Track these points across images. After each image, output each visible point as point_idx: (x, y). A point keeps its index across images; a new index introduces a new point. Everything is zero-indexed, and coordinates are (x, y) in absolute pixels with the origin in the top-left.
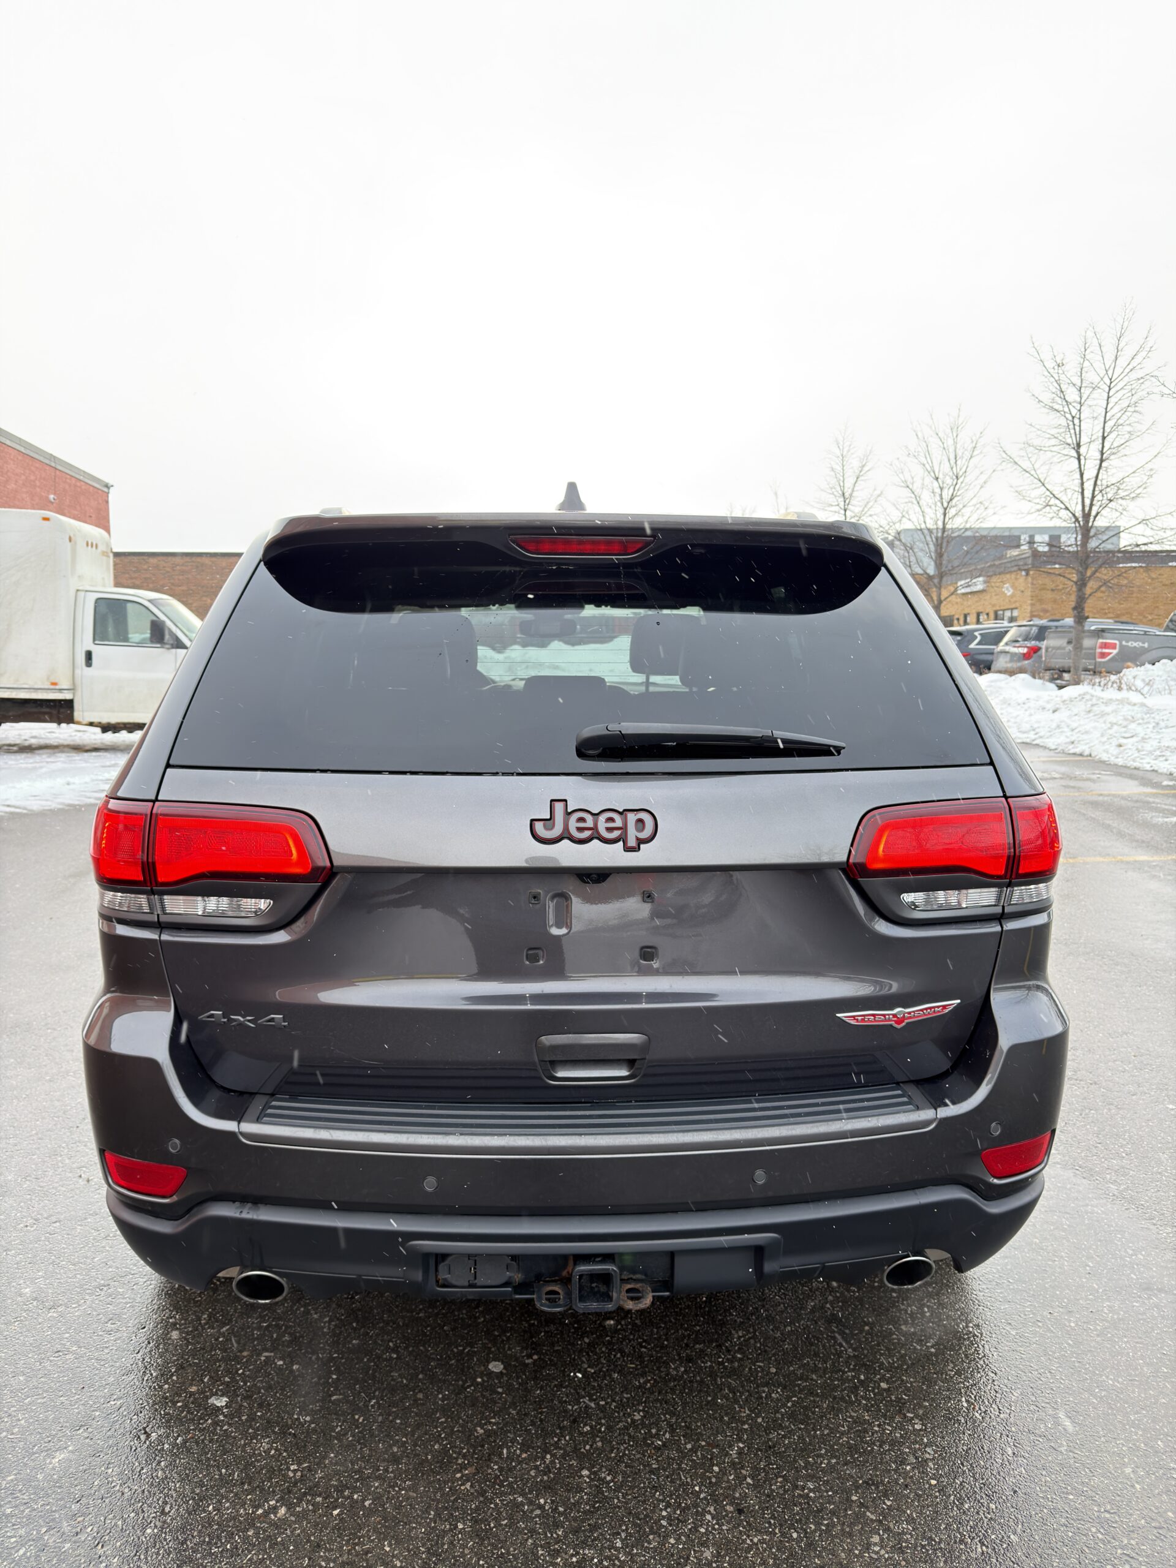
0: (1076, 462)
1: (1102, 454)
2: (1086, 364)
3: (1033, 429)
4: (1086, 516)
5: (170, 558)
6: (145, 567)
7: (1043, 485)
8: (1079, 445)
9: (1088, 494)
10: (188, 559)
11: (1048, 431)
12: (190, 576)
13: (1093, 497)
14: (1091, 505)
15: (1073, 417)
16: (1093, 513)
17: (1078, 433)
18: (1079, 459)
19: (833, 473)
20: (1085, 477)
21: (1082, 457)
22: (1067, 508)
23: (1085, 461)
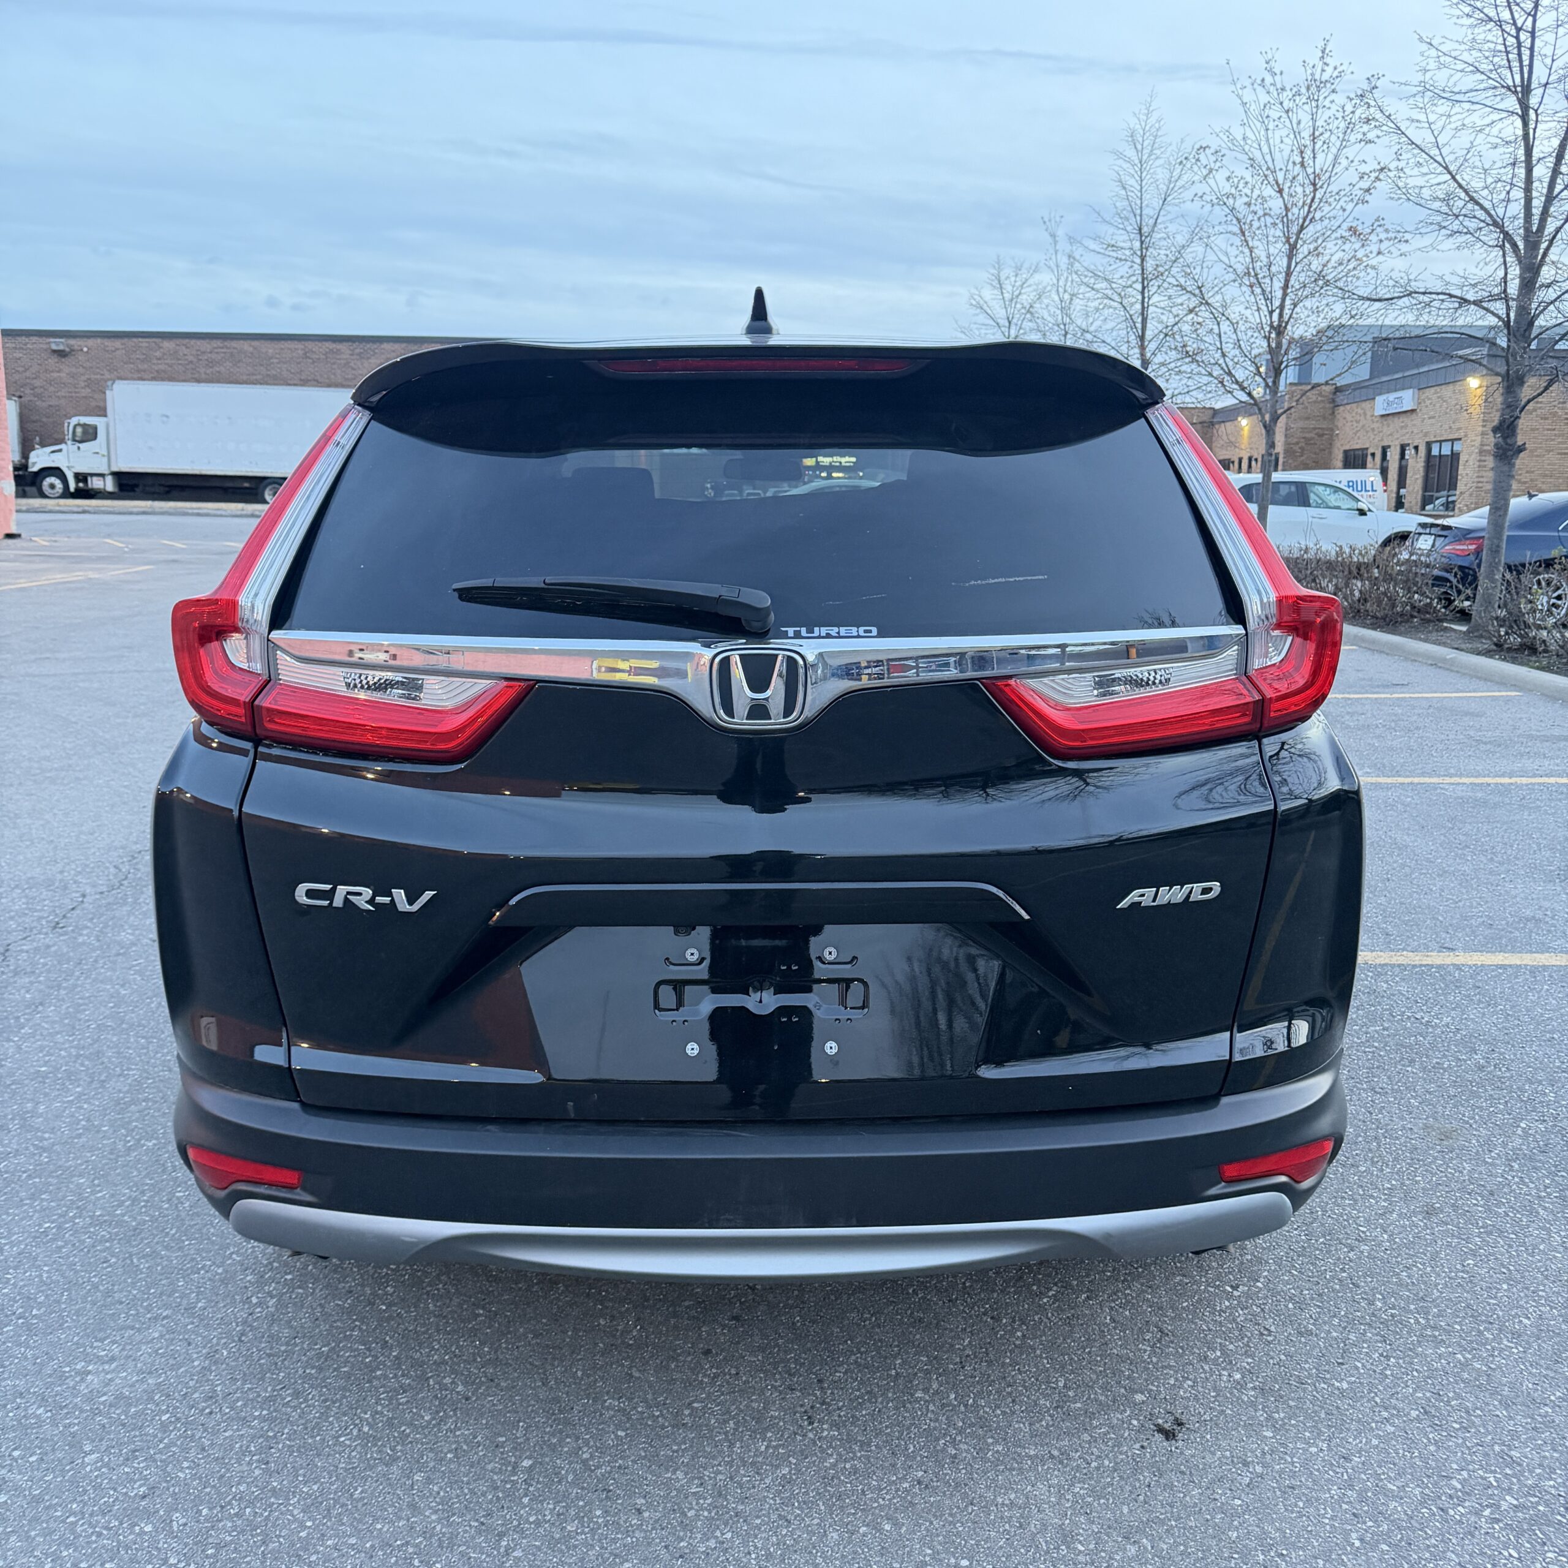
0: (1519, 123)
3: (1433, 53)
4: (1533, 239)
5: (193, 342)
6: (158, 354)
7: (1453, 178)
8: (1527, 89)
9: (1540, 189)
10: (219, 343)
11: (1466, 56)
12: (222, 369)
13: (1550, 198)
14: (1545, 213)
15: (1518, 30)
16: (1550, 228)
17: (1526, 62)
18: (1525, 118)
19: (1123, 192)
20: (1536, 153)
21: (1532, 114)
22: (1497, 224)
23: (1537, 121)
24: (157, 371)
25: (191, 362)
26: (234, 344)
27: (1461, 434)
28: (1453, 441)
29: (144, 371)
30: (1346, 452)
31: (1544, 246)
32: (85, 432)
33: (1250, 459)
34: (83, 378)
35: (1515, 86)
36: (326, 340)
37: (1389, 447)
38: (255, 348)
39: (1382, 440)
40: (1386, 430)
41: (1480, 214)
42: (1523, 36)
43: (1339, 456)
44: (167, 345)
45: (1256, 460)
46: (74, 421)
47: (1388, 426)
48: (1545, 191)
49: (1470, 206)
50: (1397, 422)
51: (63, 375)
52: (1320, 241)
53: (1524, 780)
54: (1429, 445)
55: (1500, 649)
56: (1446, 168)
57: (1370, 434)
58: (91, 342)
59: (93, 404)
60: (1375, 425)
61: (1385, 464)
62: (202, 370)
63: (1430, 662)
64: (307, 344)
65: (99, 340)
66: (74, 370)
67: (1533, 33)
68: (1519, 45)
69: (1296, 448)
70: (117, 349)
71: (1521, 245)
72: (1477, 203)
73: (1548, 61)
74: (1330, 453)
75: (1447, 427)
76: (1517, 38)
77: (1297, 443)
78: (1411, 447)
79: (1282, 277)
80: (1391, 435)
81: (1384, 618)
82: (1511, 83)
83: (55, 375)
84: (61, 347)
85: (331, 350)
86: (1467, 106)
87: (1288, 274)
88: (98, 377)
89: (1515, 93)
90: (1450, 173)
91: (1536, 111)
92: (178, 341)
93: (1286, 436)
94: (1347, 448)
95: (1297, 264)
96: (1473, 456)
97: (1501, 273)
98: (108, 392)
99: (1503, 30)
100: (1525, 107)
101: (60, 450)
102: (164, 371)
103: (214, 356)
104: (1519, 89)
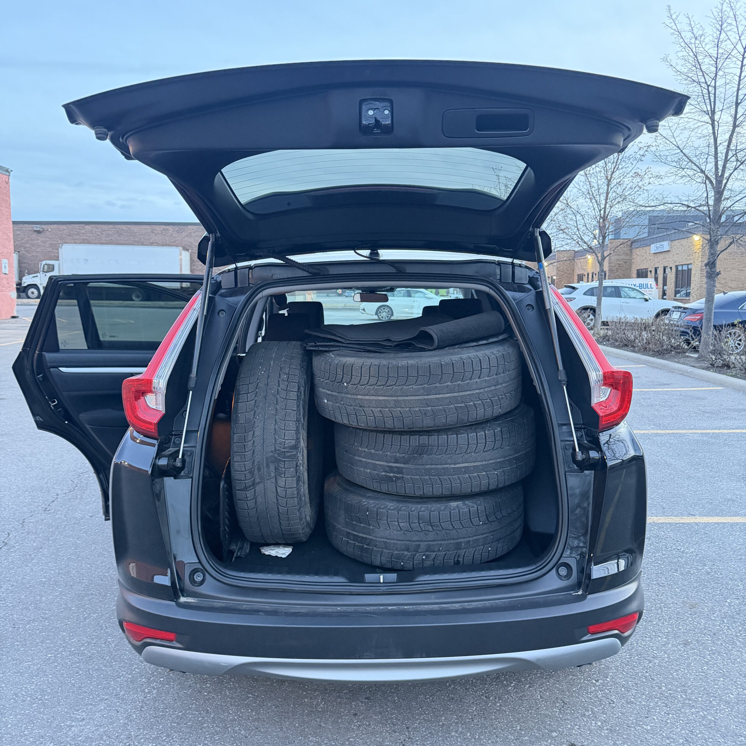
0: (710, 127)
1: (735, 119)
2: (723, 35)
4: (719, 179)
7: (682, 151)
8: (713, 112)
9: (721, 156)
13: (726, 160)
14: (724, 167)
15: (708, 86)
16: (726, 175)
17: (712, 100)
18: (713, 125)
21: (716, 123)
22: (703, 172)
23: (718, 126)
24: (83, 239)
25: (99, 235)
26: (119, 226)
27: (692, 262)
28: (688, 265)
29: (77, 239)
30: (638, 270)
31: (724, 181)
32: (48, 268)
33: (593, 273)
34: (49, 243)
35: (708, 111)
36: (162, 225)
37: (658, 268)
38: (128, 229)
39: (655, 264)
40: (656, 260)
41: (695, 168)
42: (710, 89)
43: (634, 273)
44: (88, 227)
45: (596, 274)
46: (44, 262)
47: (657, 258)
48: (724, 158)
49: (690, 164)
50: (661, 256)
51: (38, 241)
52: (622, 178)
53: (726, 431)
54: (677, 267)
55: (712, 366)
56: (678, 147)
57: (649, 261)
58: (52, 226)
59: (53, 254)
60: (651, 258)
61: (656, 276)
62: (104, 239)
63: (680, 373)
64: (153, 226)
65: (56, 226)
66: (44, 239)
67: (715, 87)
68: (709, 93)
69: (614, 268)
70: (65, 230)
71: (714, 182)
72: (692, 162)
73: (722, 100)
74: (630, 271)
75: (685, 258)
76: (708, 90)
77: (615, 266)
78: (668, 268)
79: (605, 195)
80: (659, 262)
81: (658, 352)
82: (705, 110)
83: (35, 242)
84: (38, 229)
85: (164, 229)
86: (686, 120)
87: (607, 193)
88: (55, 242)
89: (708, 114)
90: (680, 149)
91: (718, 122)
92: (93, 226)
93: (609, 263)
94: (638, 268)
95: (611, 188)
96: (698, 272)
97: (705, 195)
98: (60, 249)
99: (701, 86)
100: (713, 120)
101: (37, 276)
102: (86, 239)
103: (109, 232)
104: (710, 112)
